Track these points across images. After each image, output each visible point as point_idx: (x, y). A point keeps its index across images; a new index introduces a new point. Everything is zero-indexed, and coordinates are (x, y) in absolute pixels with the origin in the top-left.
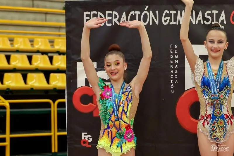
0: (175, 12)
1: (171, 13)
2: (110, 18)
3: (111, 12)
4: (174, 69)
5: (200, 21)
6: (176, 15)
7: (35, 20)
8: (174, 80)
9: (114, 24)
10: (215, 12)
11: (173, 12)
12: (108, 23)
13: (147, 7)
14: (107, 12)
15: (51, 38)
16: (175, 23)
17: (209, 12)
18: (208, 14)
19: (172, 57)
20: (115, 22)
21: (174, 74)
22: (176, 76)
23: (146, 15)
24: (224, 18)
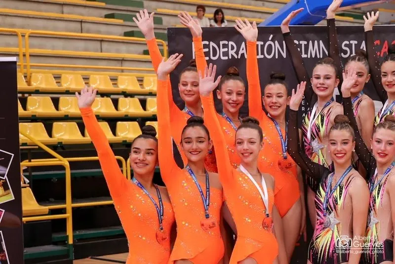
0: (306, 43)
1: (302, 44)
2: (226, 50)
3: (226, 42)
6: (307, 47)
7: (86, 50)
9: (230, 58)
10: (354, 42)
11: (304, 43)
12: (223, 56)
13: (272, 36)
14: (221, 43)
15: (113, 74)
16: (306, 56)
17: (347, 42)
18: (346, 45)
20: (232, 55)
23: (270, 46)
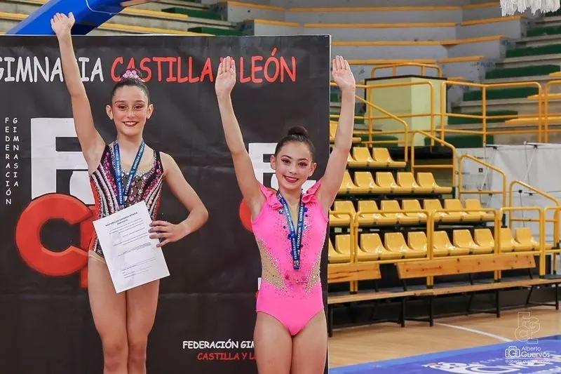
0: (13, 60)
1: (7, 62)
4: (12, 161)
5: (57, 76)
6: (14, 65)
8: (12, 180)
10: (84, 60)
11: (9, 60)
16: (13, 79)
19: (8, 139)
21: (12, 170)
22: (15, 173)
24: (100, 72)
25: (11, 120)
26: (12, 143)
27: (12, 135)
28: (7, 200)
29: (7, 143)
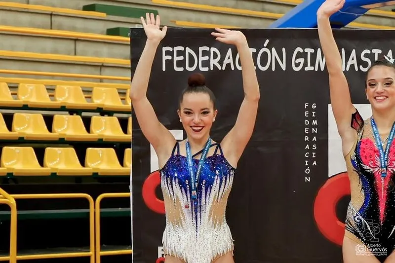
0: (312, 51)
1: (307, 53)
2: (206, 58)
3: (207, 48)
4: (311, 143)
5: (352, 66)
6: (314, 56)
8: (311, 160)
9: (212, 68)
10: (377, 52)
11: (309, 51)
12: (203, 67)
13: (268, 41)
14: (201, 49)
16: (312, 68)
17: (368, 51)
18: (366, 55)
19: (307, 123)
20: (214, 66)
21: (311, 151)
22: (314, 153)
23: (265, 54)
25: (310, 106)
26: (311, 126)
27: (311, 119)
28: (306, 178)
29: (307, 126)
